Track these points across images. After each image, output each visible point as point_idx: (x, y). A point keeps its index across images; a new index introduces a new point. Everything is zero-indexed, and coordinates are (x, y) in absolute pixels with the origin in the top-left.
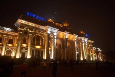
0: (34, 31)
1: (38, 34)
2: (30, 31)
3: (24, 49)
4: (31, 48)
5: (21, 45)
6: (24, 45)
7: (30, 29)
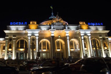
0: (17, 37)
1: (21, 38)
2: (14, 37)
3: (10, 52)
4: (16, 51)
5: (8, 50)
6: (10, 50)
7: (14, 36)
